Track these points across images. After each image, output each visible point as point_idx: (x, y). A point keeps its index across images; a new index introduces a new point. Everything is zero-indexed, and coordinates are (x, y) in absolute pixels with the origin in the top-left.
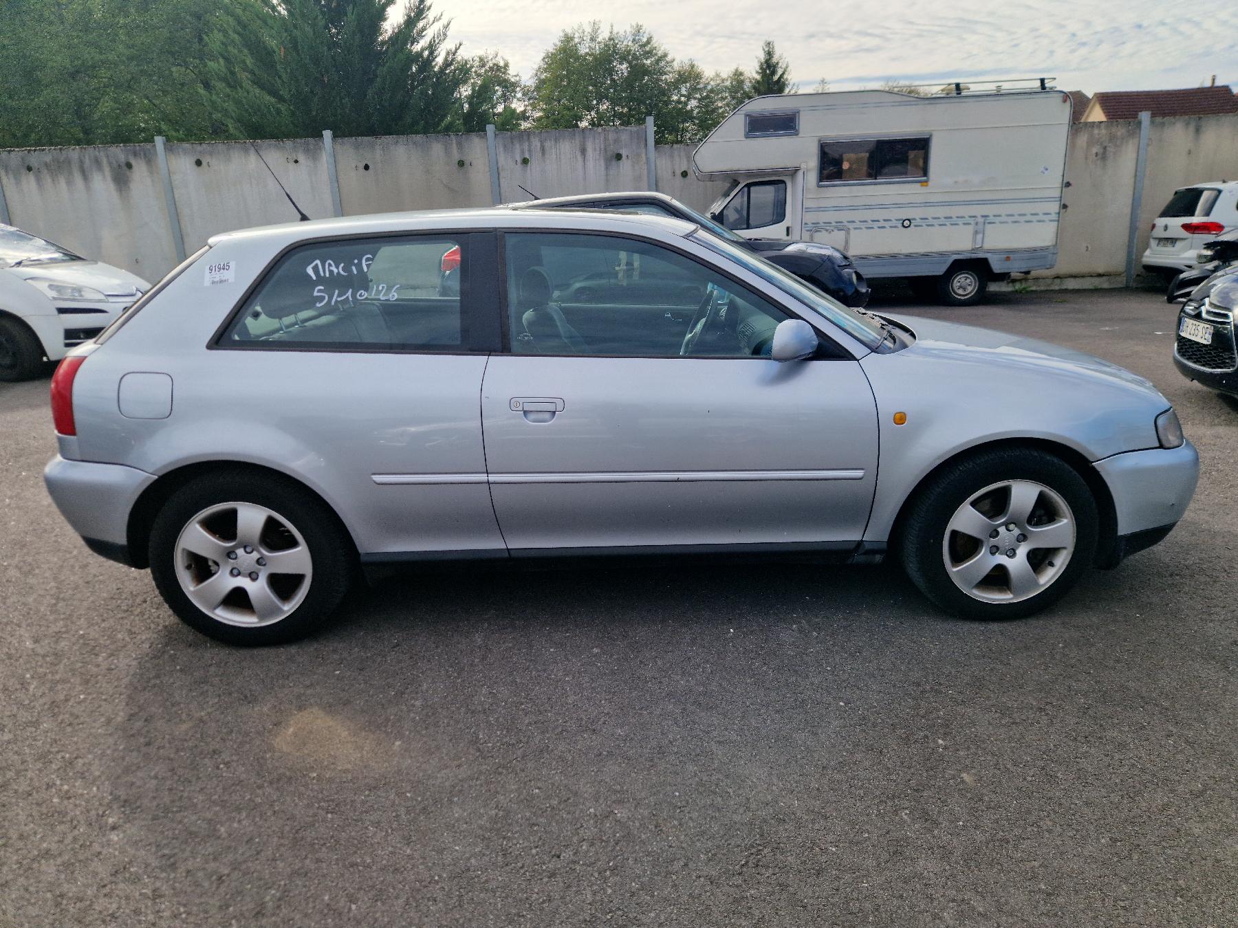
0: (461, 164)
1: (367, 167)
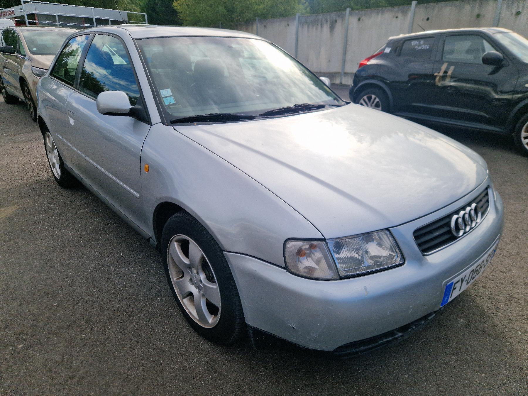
0: (478, 16)
1: (428, 19)
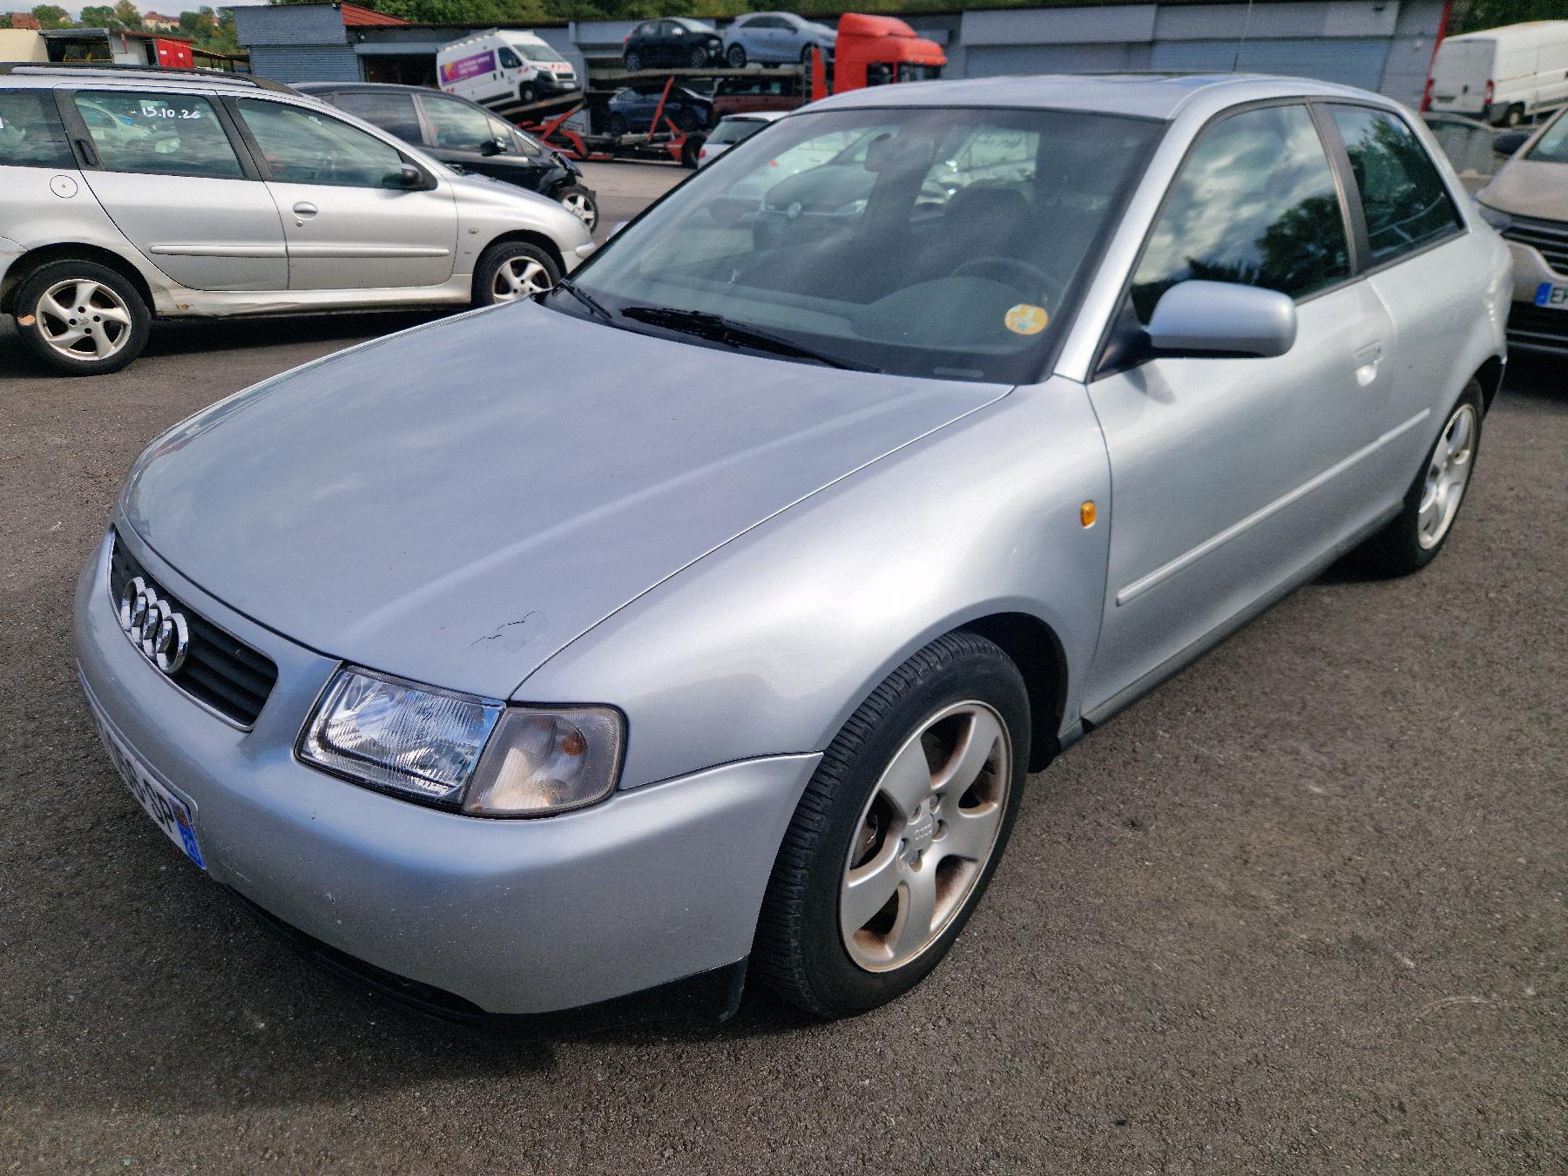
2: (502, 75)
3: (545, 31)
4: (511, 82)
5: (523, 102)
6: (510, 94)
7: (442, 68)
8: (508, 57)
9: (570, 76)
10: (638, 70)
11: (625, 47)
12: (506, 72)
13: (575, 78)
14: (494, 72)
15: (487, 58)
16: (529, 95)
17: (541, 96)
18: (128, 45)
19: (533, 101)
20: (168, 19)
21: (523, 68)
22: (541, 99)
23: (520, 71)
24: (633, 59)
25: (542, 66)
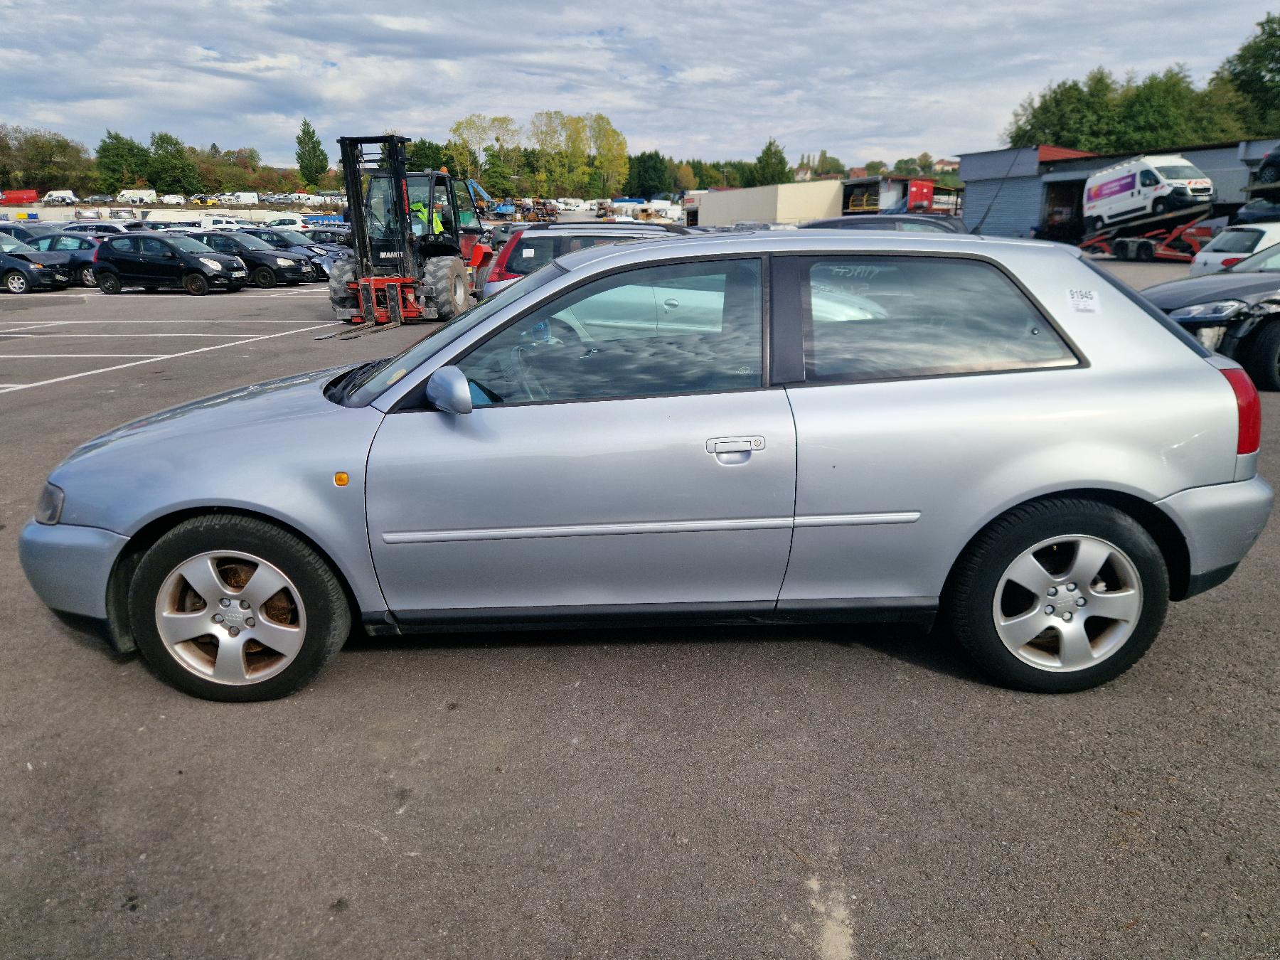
2: (1139, 192)
3: (1194, 153)
4: (1146, 197)
5: (1154, 213)
6: (1144, 208)
7: (1089, 190)
8: (1149, 178)
9: (1207, 190)
10: (1272, 182)
11: (1262, 162)
12: (1144, 190)
13: (1211, 192)
14: (1133, 191)
15: (1129, 180)
16: (1160, 207)
17: (1170, 208)
18: (892, 186)
19: (1163, 213)
20: (950, 163)
21: (1159, 186)
22: (1170, 211)
23: (1156, 189)
24: (1269, 173)
25: (1177, 183)
